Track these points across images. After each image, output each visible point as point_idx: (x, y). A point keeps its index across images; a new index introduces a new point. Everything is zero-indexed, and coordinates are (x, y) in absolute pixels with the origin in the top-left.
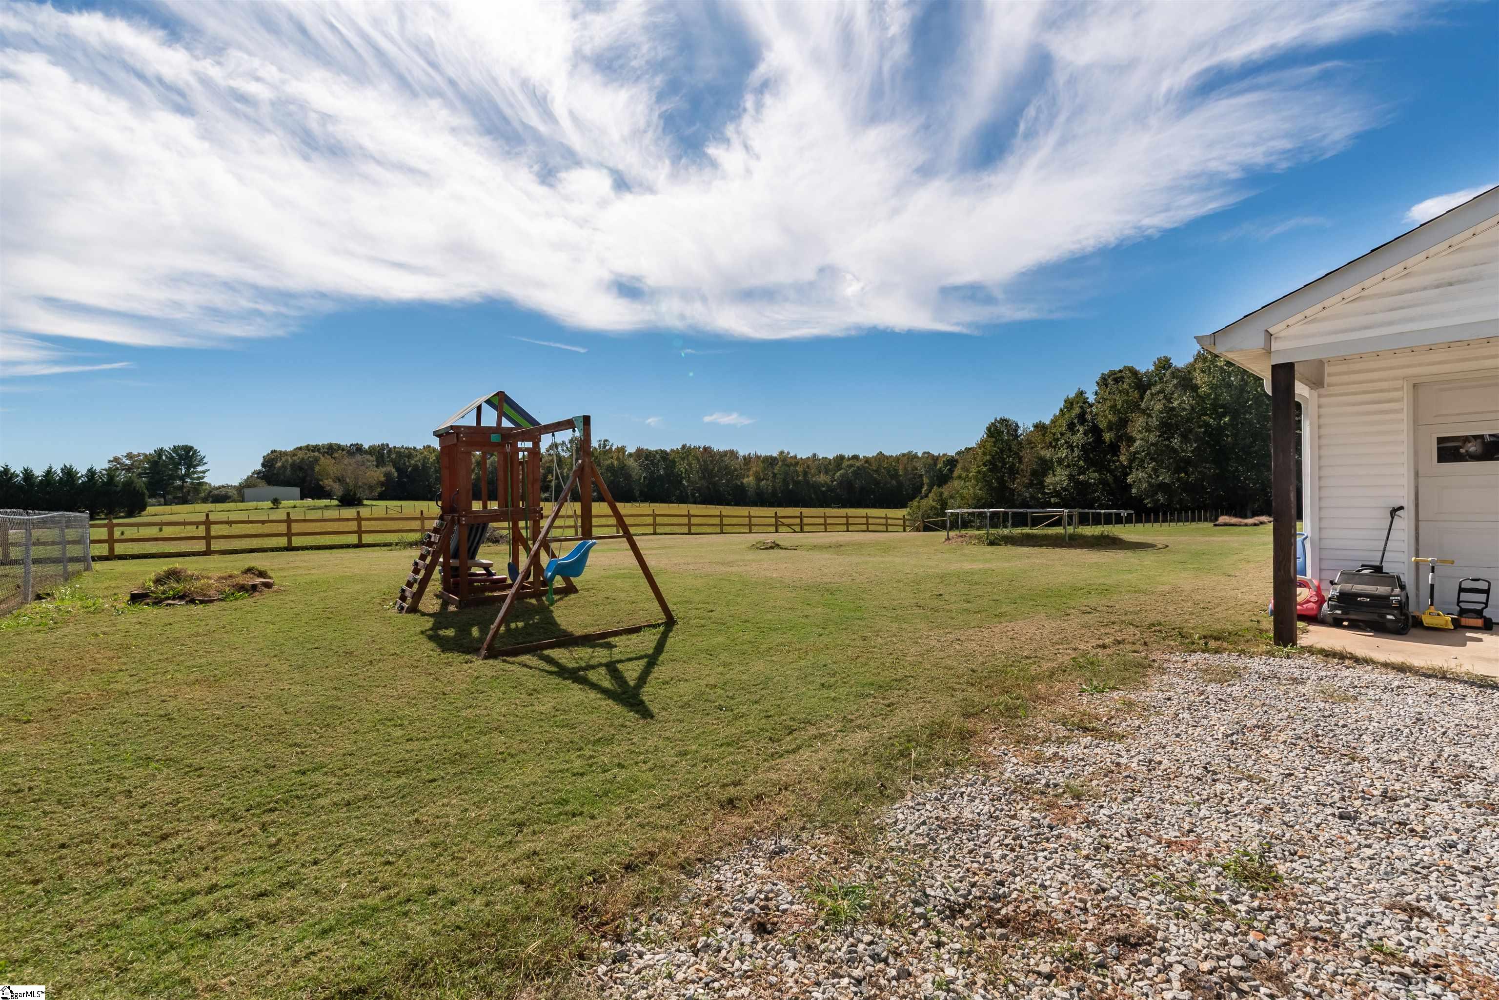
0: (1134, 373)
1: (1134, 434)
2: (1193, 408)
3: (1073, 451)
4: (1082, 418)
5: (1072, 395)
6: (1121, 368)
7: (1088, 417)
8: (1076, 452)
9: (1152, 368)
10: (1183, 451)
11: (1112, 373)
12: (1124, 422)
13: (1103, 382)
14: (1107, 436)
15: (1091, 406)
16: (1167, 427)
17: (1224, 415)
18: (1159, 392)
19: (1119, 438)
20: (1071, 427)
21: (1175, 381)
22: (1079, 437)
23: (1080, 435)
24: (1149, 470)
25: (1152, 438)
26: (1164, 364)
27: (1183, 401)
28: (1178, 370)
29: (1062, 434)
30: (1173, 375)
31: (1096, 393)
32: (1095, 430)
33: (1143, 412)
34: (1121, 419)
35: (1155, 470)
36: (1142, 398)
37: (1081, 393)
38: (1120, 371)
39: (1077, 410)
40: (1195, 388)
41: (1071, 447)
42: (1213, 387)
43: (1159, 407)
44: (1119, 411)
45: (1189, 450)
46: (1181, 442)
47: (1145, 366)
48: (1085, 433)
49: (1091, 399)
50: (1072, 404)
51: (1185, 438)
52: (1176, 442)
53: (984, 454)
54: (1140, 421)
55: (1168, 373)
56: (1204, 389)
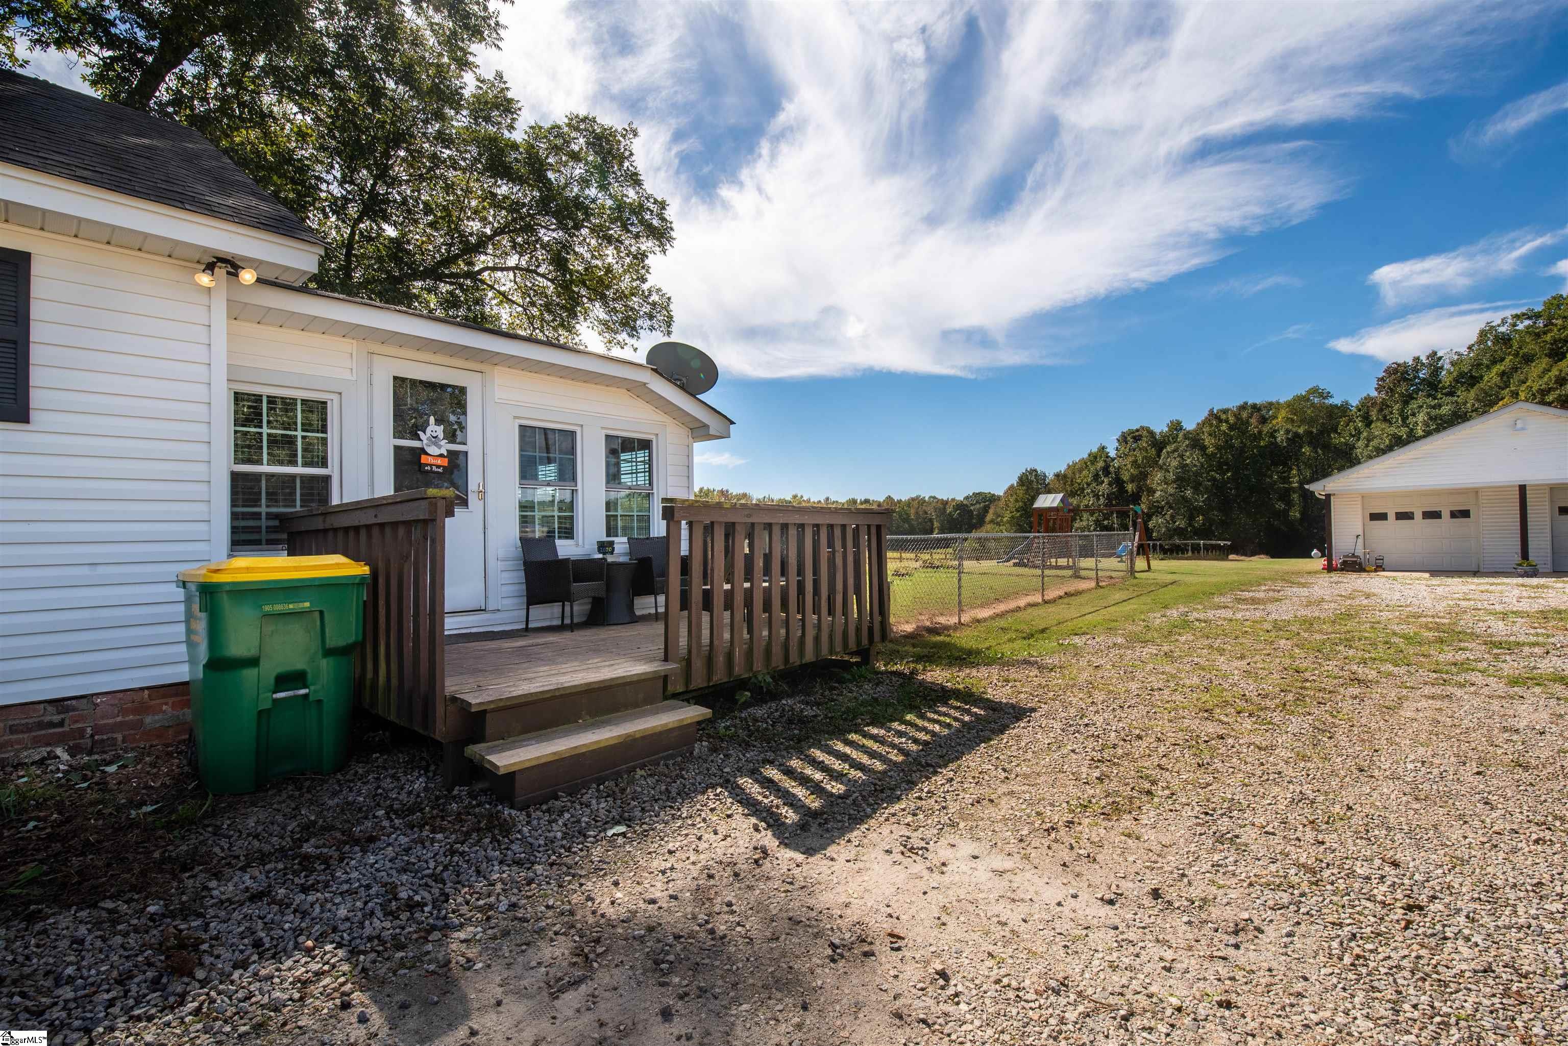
0: (1151, 433)
1: (1154, 486)
2: (1202, 466)
3: (1098, 499)
4: (1106, 470)
5: (1095, 450)
6: (1138, 427)
7: (1112, 469)
8: (1102, 500)
9: (1166, 429)
10: (1196, 500)
11: (1131, 432)
12: (1143, 476)
13: (1123, 439)
14: (1130, 487)
15: (1113, 460)
16: (1181, 481)
17: (1228, 471)
18: (1175, 451)
19: (1140, 489)
20: (1096, 477)
21: (1187, 442)
22: (1104, 488)
23: (1105, 485)
24: (1168, 517)
25: (1171, 490)
26: (1176, 426)
27: (1193, 459)
28: (1189, 432)
29: (1088, 484)
30: (1186, 437)
31: (1117, 449)
32: (1118, 482)
33: (1161, 468)
34: (1141, 473)
35: (1172, 517)
36: (1159, 456)
37: (1103, 448)
38: (1137, 430)
39: (1101, 464)
40: (1203, 448)
41: (1097, 496)
42: (1218, 448)
43: (1175, 463)
44: (1139, 466)
45: (1201, 500)
46: (1193, 493)
47: (1160, 427)
48: (1110, 484)
49: (1113, 454)
50: (1096, 458)
51: (1196, 489)
52: (1189, 493)
53: (1017, 501)
54: (1159, 476)
55: (1181, 435)
56: (1211, 450)
